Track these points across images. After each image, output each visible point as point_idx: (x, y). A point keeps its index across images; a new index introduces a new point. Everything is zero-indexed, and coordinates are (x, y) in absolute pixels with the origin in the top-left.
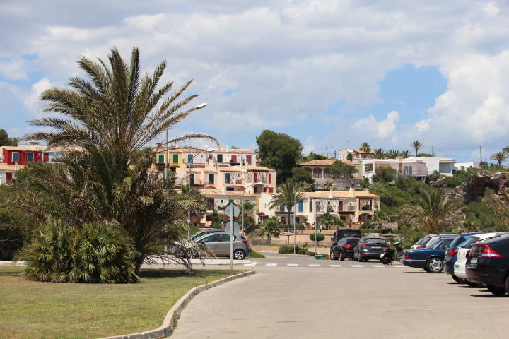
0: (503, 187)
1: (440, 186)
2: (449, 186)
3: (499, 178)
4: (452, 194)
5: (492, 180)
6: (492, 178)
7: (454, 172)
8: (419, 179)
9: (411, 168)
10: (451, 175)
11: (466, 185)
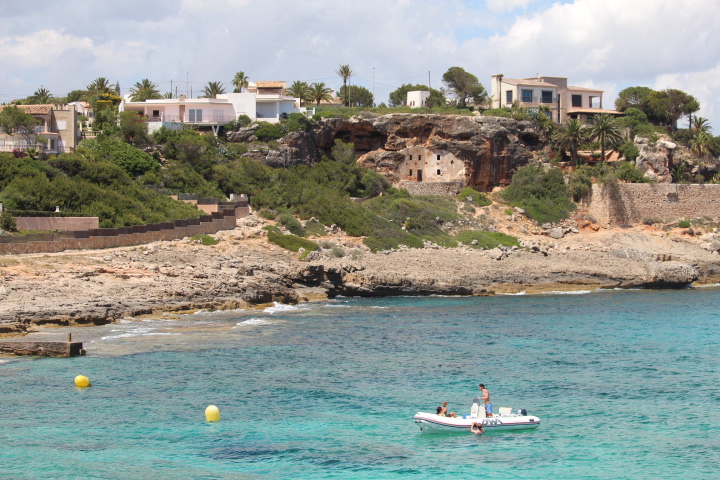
0: (393, 138)
1: (245, 139)
2: (261, 139)
3: (386, 124)
4: (261, 151)
5: (375, 128)
6: (375, 124)
7: (284, 116)
8: (207, 128)
9: (200, 112)
10: (274, 120)
11: (296, 135)
